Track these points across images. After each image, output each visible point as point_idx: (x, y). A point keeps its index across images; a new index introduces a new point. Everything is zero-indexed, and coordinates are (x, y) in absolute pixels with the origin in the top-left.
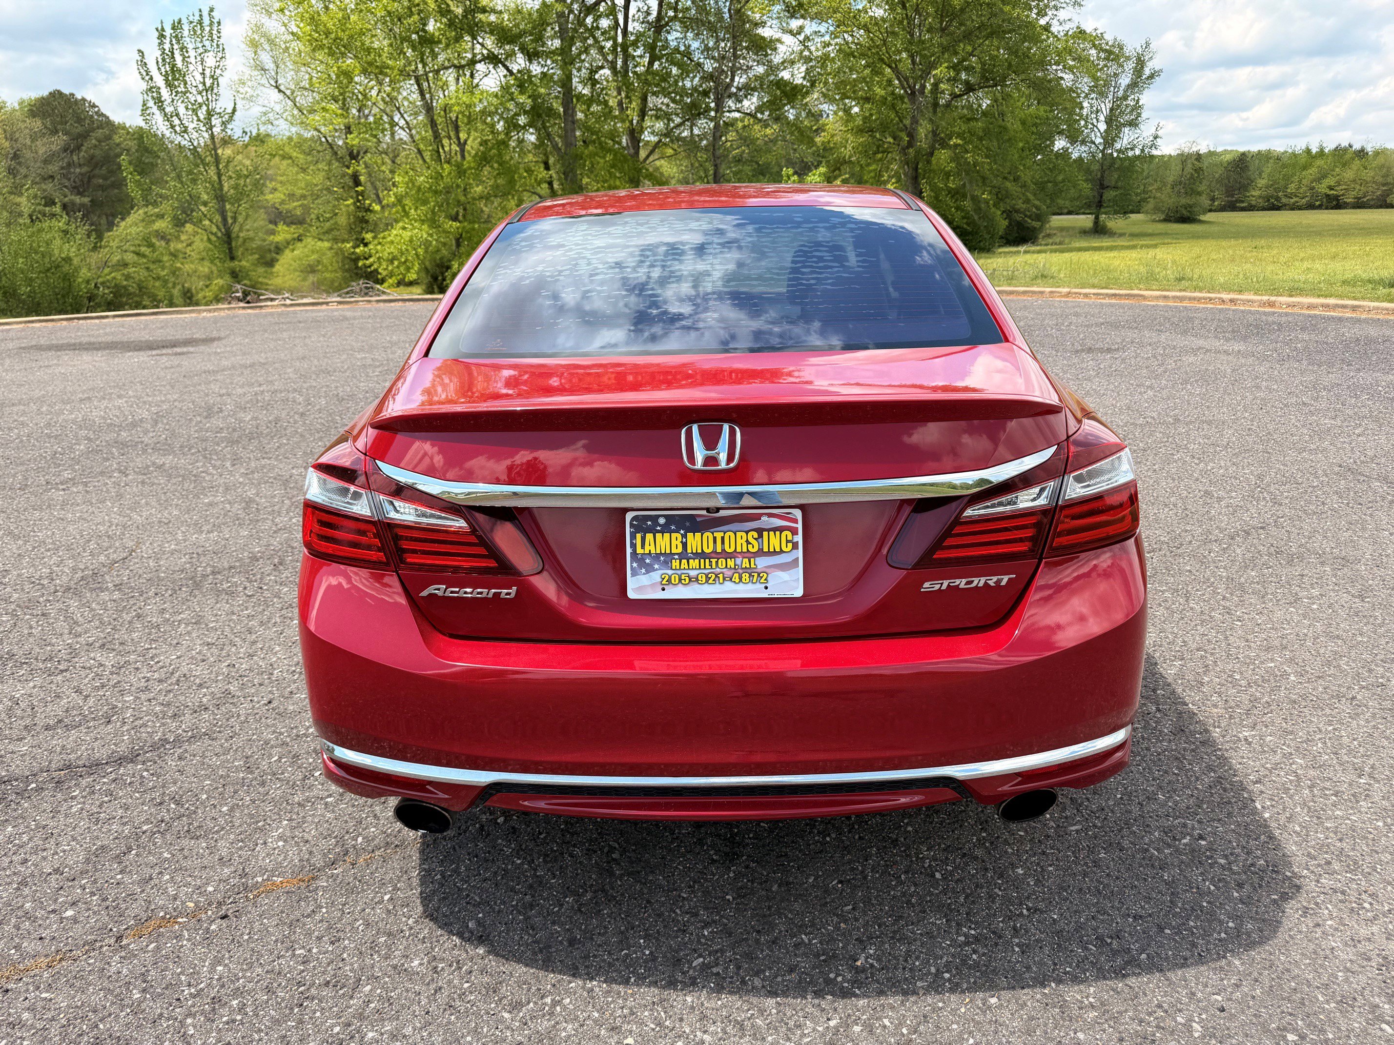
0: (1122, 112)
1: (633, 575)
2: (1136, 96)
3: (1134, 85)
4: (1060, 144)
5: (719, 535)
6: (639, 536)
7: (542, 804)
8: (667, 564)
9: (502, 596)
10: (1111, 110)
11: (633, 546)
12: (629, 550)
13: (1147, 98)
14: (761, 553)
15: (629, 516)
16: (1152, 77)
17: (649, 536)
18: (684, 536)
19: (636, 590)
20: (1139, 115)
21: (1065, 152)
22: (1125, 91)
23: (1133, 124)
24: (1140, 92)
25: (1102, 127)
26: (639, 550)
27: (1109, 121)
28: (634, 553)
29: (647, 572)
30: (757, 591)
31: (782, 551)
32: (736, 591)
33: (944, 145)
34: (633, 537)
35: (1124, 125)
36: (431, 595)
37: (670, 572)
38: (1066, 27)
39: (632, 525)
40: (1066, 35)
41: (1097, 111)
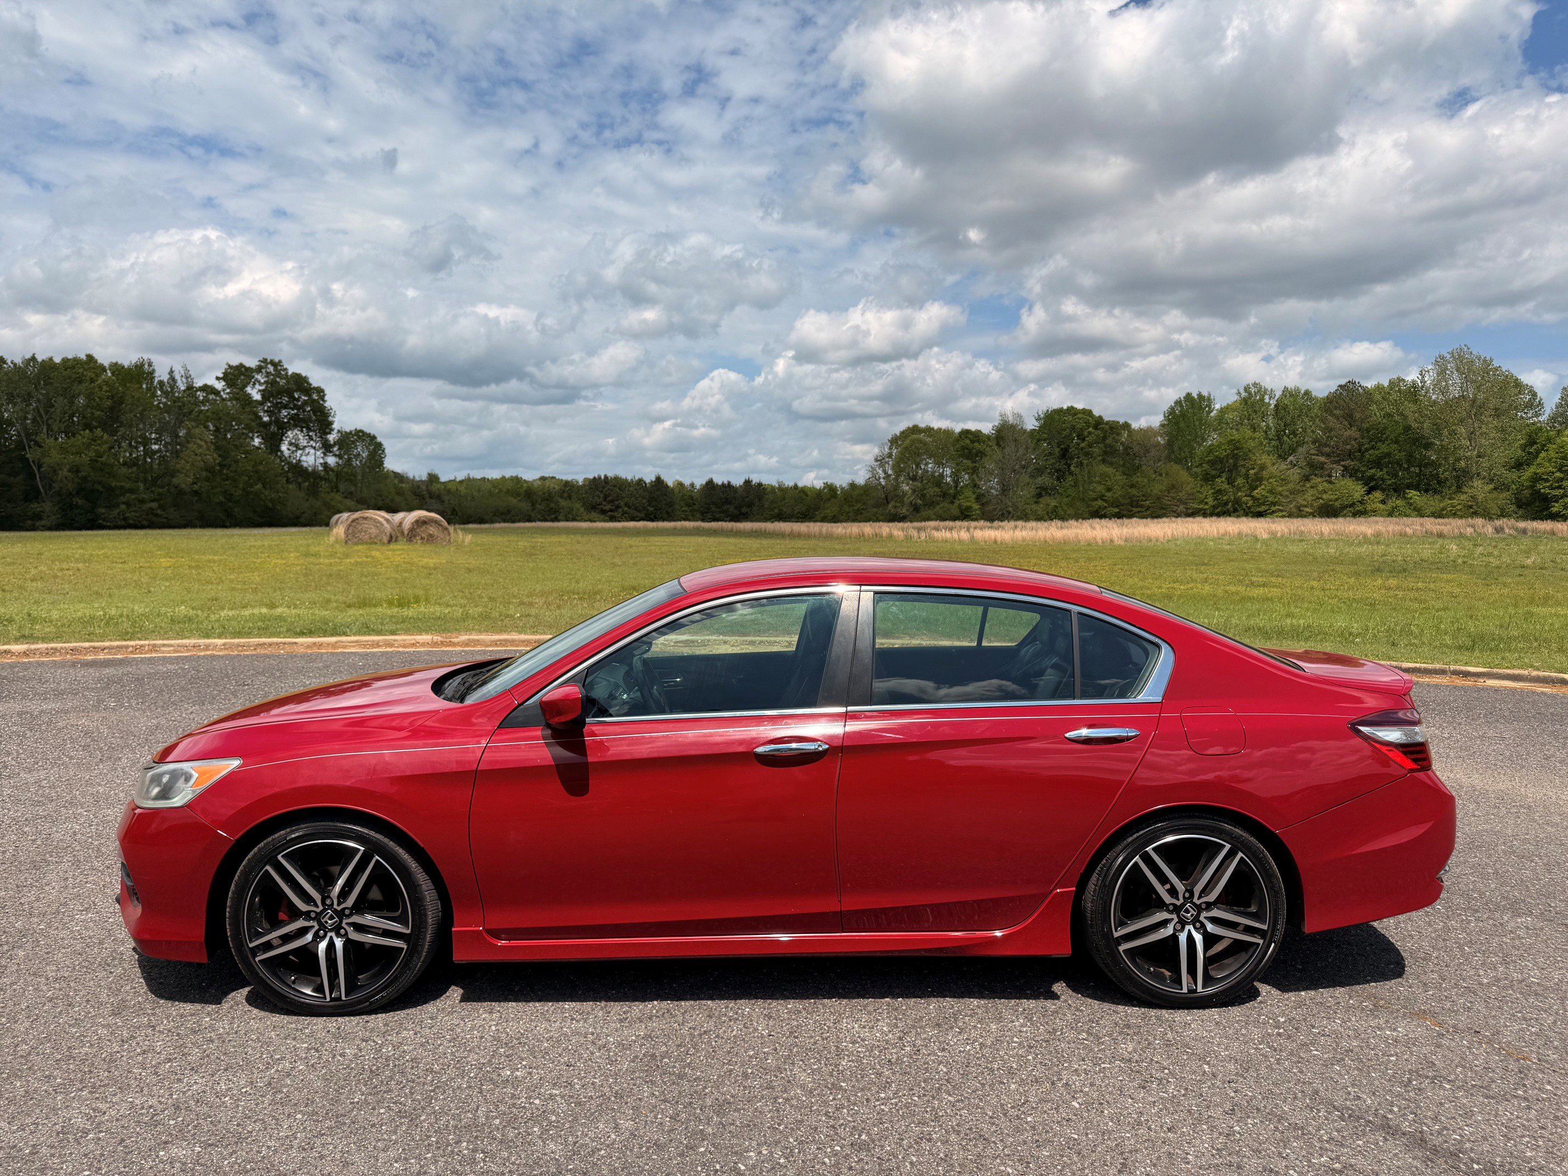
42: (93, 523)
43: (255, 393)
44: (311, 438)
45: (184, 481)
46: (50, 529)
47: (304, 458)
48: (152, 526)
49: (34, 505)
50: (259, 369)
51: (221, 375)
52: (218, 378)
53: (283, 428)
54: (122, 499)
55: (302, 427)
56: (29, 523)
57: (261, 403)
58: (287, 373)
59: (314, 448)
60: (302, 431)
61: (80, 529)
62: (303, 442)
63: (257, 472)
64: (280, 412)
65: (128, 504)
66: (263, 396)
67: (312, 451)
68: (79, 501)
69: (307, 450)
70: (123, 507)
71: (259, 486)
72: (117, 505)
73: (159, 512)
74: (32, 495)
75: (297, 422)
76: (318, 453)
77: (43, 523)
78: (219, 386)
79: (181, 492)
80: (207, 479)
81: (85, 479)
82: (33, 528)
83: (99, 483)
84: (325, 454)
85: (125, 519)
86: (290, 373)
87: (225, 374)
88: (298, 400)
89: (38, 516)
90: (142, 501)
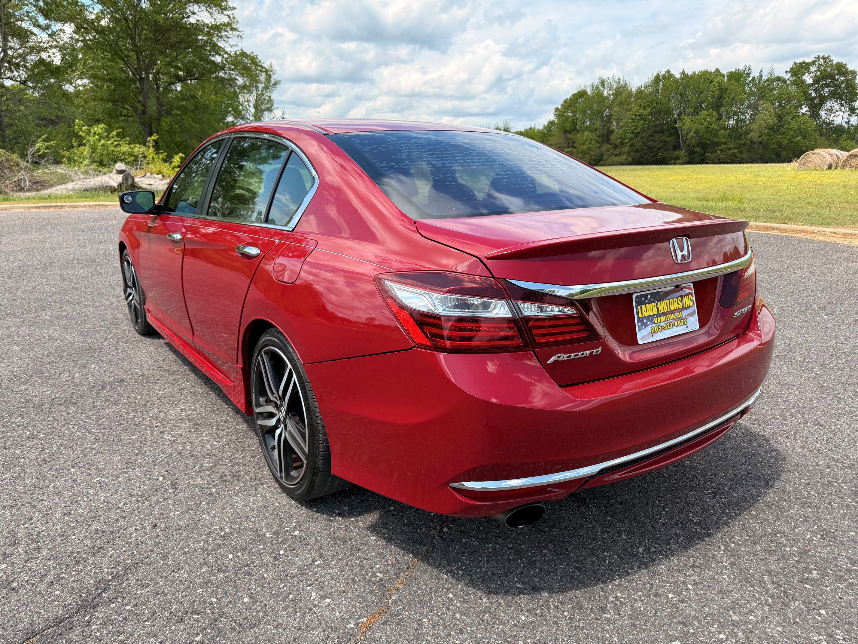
0: (262, 103)
1: (639, 330)
2: (268, 94)
3: (266, 88)
4: (230, 119)
5: (668, 301)
6: (639, 307)
7: (616, 476)
8: (652, 321)
9: (594, 353)
10: (256, 101)
11: (638, 313)
12: (636, 316)
13: (275, 95)
14: (684, 309)
15: (634, 296)
16: (275, 84)
17: (644, 306)
18: (657, 304)
19: (641, 339)
20: (272, 105)
21: (233, 123)
22: (262, 91)
23: (269, 110)
24: (271, 92)
25: (253, 110)
26: (641, 316)
27: (256, 107)
28: (638, 318)
29: (645, 327)
30: (684, 329)
31: (690, 306)
32: (677, 331)
33: (168, 113)
34: (637, 309)
35: (265, 110)
36: (556, 361)
37: (654, 325)
38: (235, 49)
39: (636, 301)
40: (236, 53)
41: (248, 101)
42: (703, 161)
43: (808, 79)
44: (842, 105)
45: (754, 135)
46: (682, 164)
47: (835, 119)
48: (732, 162)
49: (677, 152)
50: (813, 63)
51: (789, 70)
52: (786, 72)
53: (823, 100)
54: (719, 148)
55: (837, 99)
56: (673, 161)
57: (812, 85)
58: (832, 64)
59: (843, 112)
60: (837, 101)
61: (696, 164)
62: (836, 106)
63: (799, 129)
64: (823, 90)
65: (722, 151)
66: (814, 81)
67: (841, 113)
68: (698, 149)
69: (838, 113)
70: (719, 152)
71: (799, 138)
72: (716, 152)
73: (738, 155)
74: (677, 147)
75: (835, 95)
76: (845, 115)
77: (679, 161)
78: (787, 76)
79: (752, 142)
80: (769, 134)
81: (701, 137)
82: (675, 164)
83: (709, 139)
84: (849, 115)
85: (719, 159)
86: (834, 63)
87: (792, 69)
88: (837, 80)
89: (677, 158)
90: (730, 149)
